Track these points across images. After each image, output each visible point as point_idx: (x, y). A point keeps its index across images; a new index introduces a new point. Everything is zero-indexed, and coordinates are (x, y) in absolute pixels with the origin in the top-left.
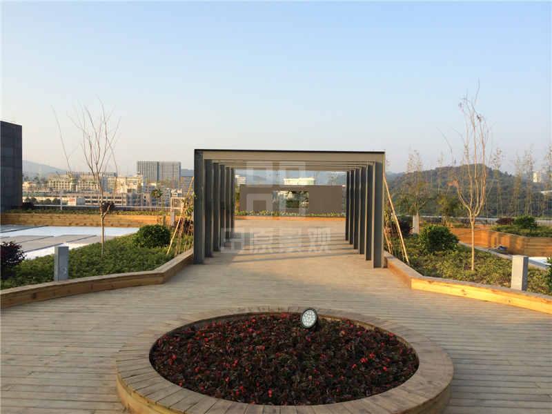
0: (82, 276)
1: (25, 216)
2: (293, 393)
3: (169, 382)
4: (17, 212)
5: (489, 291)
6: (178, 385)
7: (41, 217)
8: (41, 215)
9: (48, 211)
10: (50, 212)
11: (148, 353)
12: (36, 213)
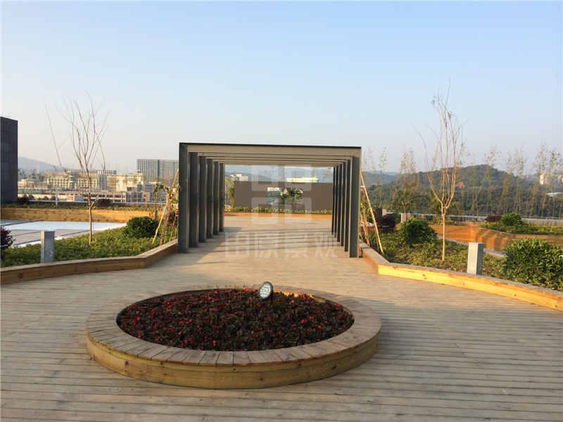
0: (67, 260)
1: (19, 211)
2: (235, 344)
3: (129, 335)
4: (12, 207)
5: (446, 275)
6: (137, 337)
7: (35, 212)
8: (36, 209)
9: (43, 206)
10: (45, 207)
11: (116, 316)
12: (31, 208)
